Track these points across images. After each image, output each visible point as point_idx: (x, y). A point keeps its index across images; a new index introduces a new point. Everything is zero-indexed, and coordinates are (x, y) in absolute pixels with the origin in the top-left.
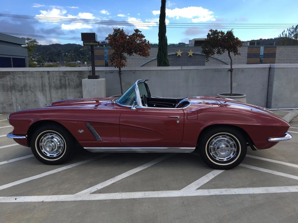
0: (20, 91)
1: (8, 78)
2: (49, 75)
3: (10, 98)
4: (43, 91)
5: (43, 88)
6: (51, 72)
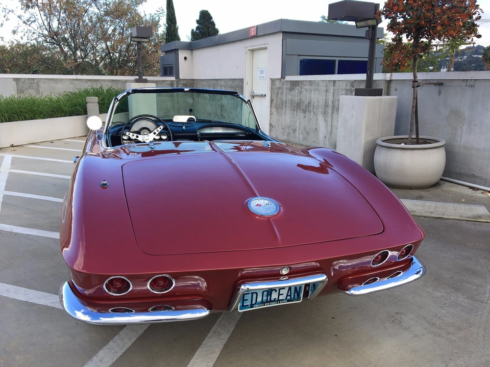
0: (304, 112)
1: (297, 91)
2: (335, 88)
3: (295, 120)
4: (325, 113)
5: (325, 109)
6: (337, 83)
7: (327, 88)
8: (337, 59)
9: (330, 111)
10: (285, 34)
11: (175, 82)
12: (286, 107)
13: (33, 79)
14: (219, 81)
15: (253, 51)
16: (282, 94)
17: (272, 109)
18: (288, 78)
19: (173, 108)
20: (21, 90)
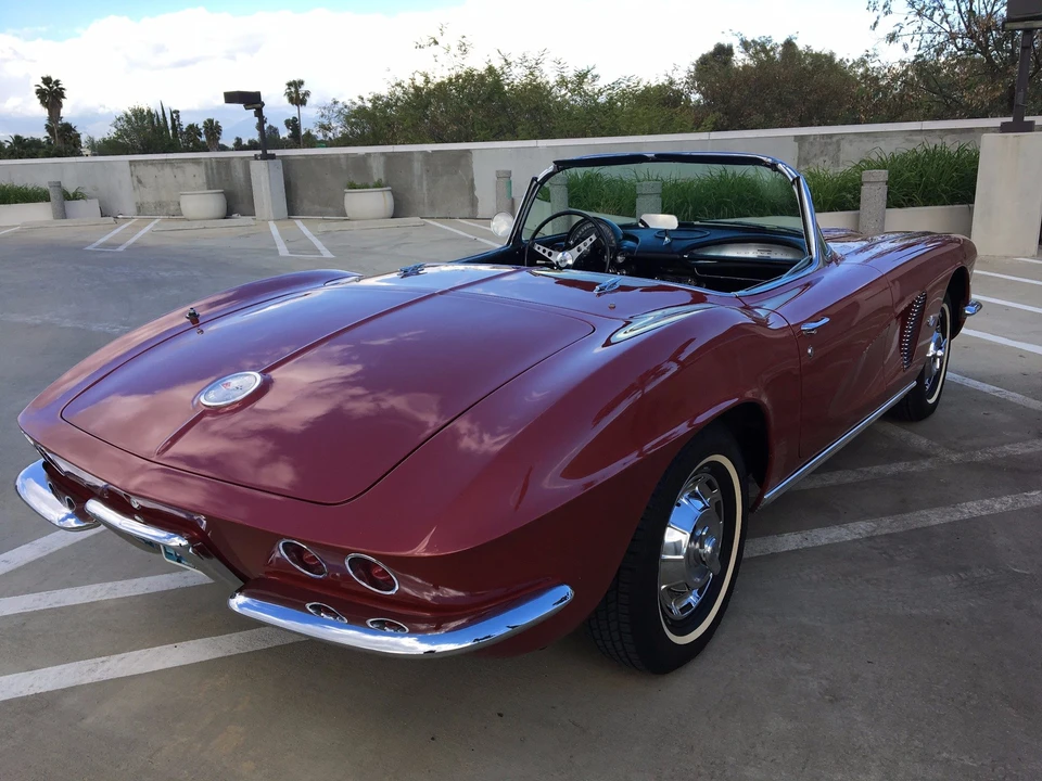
13: (831, 136)
20: (805, 159)
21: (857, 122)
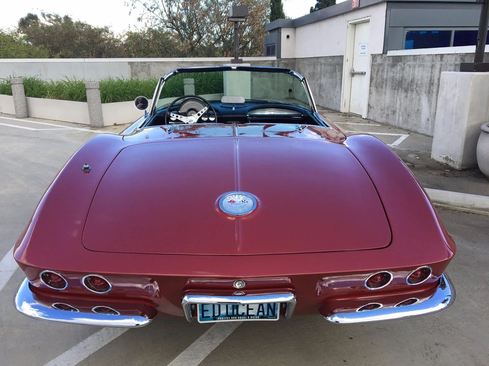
0: (406, 91)
1: (399, 67)
2: (442, 63)
3: (395, 100)
4: (429, 93)
5: (430, 88)
6: (445, 56)
7: (433, 63)
8: (453, 30)
9: (435, 90)
10: (389, 4)
11: (276, 62)
12: (386, 85)
13: (145, 63)
14: (320, 59)
15: (355, 25)
16: (383, 71)
17: (371, 88)
18: (391, 53)
19: (273, 88)
20: (134, 73)
21: (131, 57)
